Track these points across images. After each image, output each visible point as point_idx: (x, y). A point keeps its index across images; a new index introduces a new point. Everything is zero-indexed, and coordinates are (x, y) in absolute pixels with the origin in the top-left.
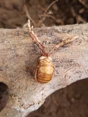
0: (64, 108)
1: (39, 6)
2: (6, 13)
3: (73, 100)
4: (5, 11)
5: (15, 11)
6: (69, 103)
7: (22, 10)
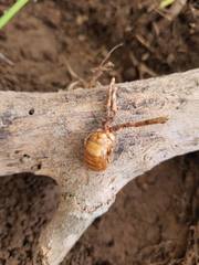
0: (134, 198)
1: (82, 53)
2: (34, 67)
3: (145, 186)
4: (33, 63)
5: (48, 62)
6: (141, 192)
7: (57, 61)
